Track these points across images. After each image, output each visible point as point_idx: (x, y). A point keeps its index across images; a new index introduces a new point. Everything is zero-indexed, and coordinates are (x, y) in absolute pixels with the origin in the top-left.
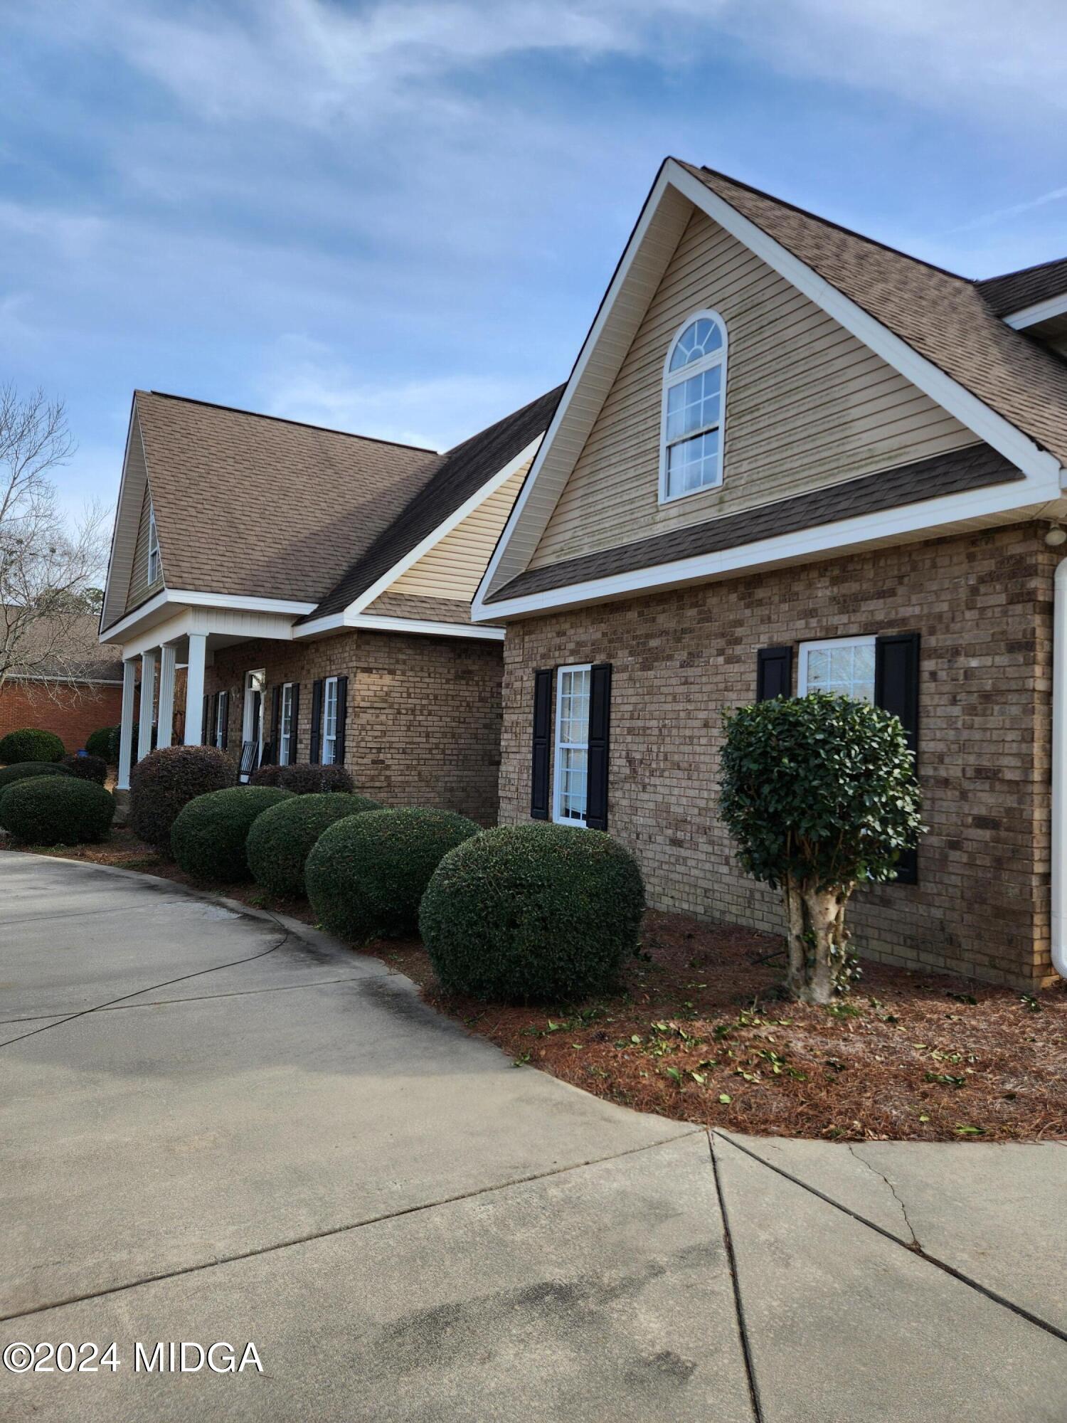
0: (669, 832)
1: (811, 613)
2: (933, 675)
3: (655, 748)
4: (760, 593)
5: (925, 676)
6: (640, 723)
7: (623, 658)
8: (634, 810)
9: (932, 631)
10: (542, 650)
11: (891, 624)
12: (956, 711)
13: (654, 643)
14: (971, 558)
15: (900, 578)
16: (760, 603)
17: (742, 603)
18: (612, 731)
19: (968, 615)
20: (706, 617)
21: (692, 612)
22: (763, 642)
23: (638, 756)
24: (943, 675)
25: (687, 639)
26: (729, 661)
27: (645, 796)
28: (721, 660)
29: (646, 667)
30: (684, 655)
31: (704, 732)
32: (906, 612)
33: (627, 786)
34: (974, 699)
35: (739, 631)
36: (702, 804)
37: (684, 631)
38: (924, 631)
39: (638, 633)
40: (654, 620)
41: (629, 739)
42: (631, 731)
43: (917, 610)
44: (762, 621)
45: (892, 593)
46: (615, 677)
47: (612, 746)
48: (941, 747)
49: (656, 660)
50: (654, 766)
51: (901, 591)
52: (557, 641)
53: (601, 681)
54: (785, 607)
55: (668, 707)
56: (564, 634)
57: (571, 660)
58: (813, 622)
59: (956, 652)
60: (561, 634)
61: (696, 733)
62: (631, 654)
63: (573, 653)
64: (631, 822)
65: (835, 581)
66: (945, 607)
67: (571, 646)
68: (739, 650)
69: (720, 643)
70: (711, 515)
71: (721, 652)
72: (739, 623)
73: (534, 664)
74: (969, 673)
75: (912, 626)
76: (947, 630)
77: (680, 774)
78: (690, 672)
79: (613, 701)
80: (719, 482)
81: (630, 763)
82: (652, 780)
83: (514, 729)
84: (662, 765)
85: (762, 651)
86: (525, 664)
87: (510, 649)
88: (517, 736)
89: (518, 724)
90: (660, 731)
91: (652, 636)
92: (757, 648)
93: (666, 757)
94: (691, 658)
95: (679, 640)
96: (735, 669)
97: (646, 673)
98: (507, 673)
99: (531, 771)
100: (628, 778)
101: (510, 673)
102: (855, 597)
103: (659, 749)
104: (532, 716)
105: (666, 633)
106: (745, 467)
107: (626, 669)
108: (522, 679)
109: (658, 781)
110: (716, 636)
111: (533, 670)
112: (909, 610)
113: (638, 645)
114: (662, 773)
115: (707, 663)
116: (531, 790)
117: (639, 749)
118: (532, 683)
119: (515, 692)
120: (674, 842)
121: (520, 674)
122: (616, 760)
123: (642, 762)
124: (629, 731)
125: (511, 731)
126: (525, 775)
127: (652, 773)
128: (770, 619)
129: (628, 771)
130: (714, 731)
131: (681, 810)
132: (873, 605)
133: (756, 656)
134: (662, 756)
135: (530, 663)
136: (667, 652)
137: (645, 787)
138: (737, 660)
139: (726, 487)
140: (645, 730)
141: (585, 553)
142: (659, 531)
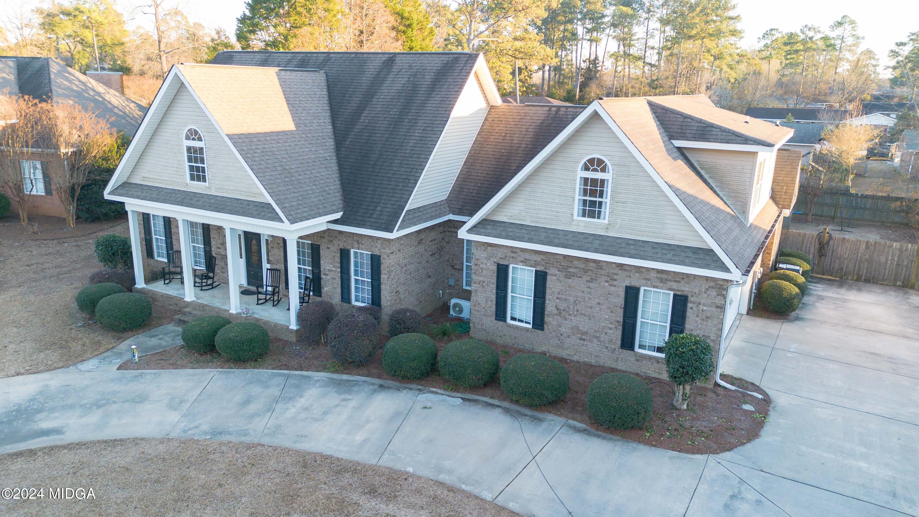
0: (579, 336)
1: (649, 280)
2: (691, 308)
3: (572, 307)
5: (689, 308)
6: (563, 297)
7: (551, 271)
8: (560, 326)
9: (692, 296)
10: (500, 255)
11: (678, 290)
12: (698, 319)
13: (571, 270)
15: (683, 279)
17: (618, 268)
18: (547, 296)
19: (704, 295)
22: (627, 283)
23: (562, 308)
24: (695, 309)
25: (590, 273)
26: (611, 285)
27: (566, 322)
28: (607, 284)
29: (566, 277)
30: (589, 278)
31: (597, 306)
32: (684, 289)
33: (556, 317)
34: (704, 317)
35: (615, 277)
36: (596, 329)
37: (589, 270)
38: (689, 295)
39: (563, 264)
40: (572, 262)
41: (558, 301)
43: (688, 289)
44: (627, 276)
45: (680, 282)
46: (549, 277)
47: (547, 302)
48: (692, 327)
49: (574, 276)
50: (571, 312)
51: (682, 282)
52: (512, 255)
53: (541, 276)
54: (638, 275)
55: (580, 294)
56: (516, 253)
57: (520, 264)
58: (649, 282)
59: (700, 304)
60: (514, 252)
61: (593, 306)
62: (558, 270)
63: (522, 262)
64: (558, 330)
65: (659, 273)
66: (697, 291)
67: (522, 259)
68: (615, 283)
69: (608, 279)
70: (602, 232)
71: (607, 282)
72: (617, 274)
73: (495, 260)
74: (703, 310)
75: (686, 293)
76: (697, 297)
77: (585, 318)
78: (591, 284)
79: (547, 285)
80: (606, 221)
81: (558, 309)
82: (570, 317)
83: (481, 284)
84: (575, 313)
85: (626, 287)
86: (488, 258)
87: (477, 249)
88: (483, 287)
89: (484, 282)
90: (575, 301)
91: (571, 267)
92: (624, 285)
93: (577, 311)
94: (592, 280)
95: (585, 272)
96: (614, 288)
97: (567, 280)
98: (475, 259)
99: (494, 302)
100: (556, 314)
101: (478, 259)
102: (666, 279)
103: (574, 307)
104: (494, 281)
105: (579, 268)
106: (619, 221)
107: (555, 275)
108: (486, 264)
109: (573, 318)
110: (605, 276)
111: (495, 262)
112: (685, 288)
113: (563, 268)
114: (575, 316)
115: (600, 283)
116: (494, 309)
117: (563, 305)
118: (495, 268)
119: (482, 269)
120: (581, 339)
121: (485, 261)
122: (550, 307)
123: (564, 310)
124: (557, 298)
125: (479, 284)
126: (489, 303)
127: (570, 315)
128: (630, 277)
129: (556, 312)
130: (603, 307)
131: (585, 330)
132: (672, 283)
133: (624, 288)
134: (575, 310)
135: (492, 259)
136: (579, 275)
137: (566, 319)
138: (615, 286)
139: (609, 224)
140: (566, 299)
141: (527, 223)
142: (573, 229)
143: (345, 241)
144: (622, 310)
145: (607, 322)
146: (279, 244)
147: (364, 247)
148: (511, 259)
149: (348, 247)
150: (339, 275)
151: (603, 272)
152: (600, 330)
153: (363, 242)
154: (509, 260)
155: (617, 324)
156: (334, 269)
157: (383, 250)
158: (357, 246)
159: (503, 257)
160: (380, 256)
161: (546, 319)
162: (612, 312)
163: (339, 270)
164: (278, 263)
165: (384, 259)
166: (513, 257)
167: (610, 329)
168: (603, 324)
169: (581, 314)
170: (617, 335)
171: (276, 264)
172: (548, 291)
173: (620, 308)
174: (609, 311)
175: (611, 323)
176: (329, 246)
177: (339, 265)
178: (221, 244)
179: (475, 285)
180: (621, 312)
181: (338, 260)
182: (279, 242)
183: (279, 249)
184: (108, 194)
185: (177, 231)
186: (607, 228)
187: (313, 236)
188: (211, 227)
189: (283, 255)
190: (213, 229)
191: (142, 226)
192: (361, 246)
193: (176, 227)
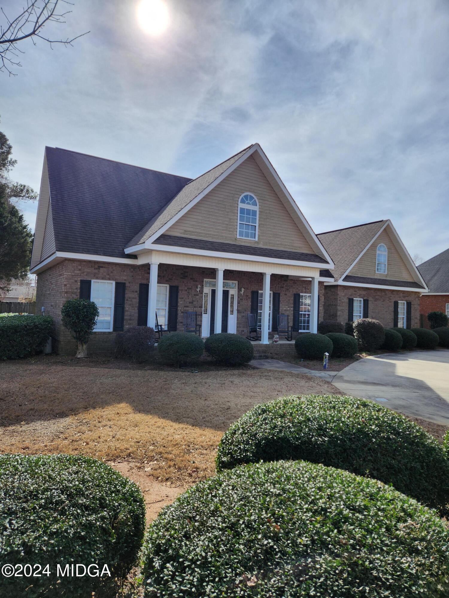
1: (400, 297)
2: (412, 307)
4: (394, 293)
7: (370, 299)
10: (350, 294)
11: (408, 301)
12: (414, 311)
13: (377, 297)
14: (415, 295)
15: (409, 295)
19: (415, 301)
20: (386, 295)
21: (384, 293)
25: (383, 297)
29: (375, 301)
30: (382, 300)
34: (416, 310)
35: (391, 298)
38: (411, 302)
39: (374, 294)
40: (377, 293)
42: (372, 312)
46: (369, 302)
47: (369, 315)
48: (412, 315)
49: (377, 300)
52: (354, 293)
53: (366, 302)
54: (397, 296)
55: (380, 308)
59: (414, 305)
60: (355, 291)
61: (384, 313)
62: (372, 298)
63: (359, 296)
65: (403, 294)
66: (413, 299)
67: (358, 294)
69: (388, 299)
70: (384, 278)
71: (388, 301)
72: (391, 297)
73: (348, 296)
74: (415, 307)
76: (413, 302)
78: (383, 303)
79: (368, 306)
80: (386, 273)
86: (344, 296)
87: (340, 292)
88: (343, 312)
89: (343, 309)
90: (378, 312)
92: (393, 301)
94: (384, 301)
95: (381, 297)
101: (340, 297)
102: (405, 296)
104: (347, 308)
106: (390, 272)
107: (371, 301)
111: (347, 298)
112: (410, 299)
113: (374, 297)
115: (386, 302)
117: (374, 316)
118: (347, 301)
119: (342, 302)
121: (343, 298)
125: (341, 311)
128: (395, 296)
130: (387, 313)
132: (407, 298)
135: (346, 296)
136: (379, 299)
138: (391, 302)
140: (375, 312)
141: (359, 276)
142: (376, 277)
143: (297, 289)
144: (393, 313)
146: (247, 296)
147: (309, 291)
149: (299, 292)
150: (292, 312)
152: (387, 324)
153: (309, 288)
154: (354, 296)
155: (392, 320)
156: (289, 309)
158: (305, 291)
162: (390, 315)
163: (292, 309)
164: (246, 311)
167: (390, 322)
168: (388, 321)
169: (380, 318)
170: (392, 325)
171: (244, 313)
172: (368, 309)
175: (390, 320)
176: (286, 293)
177: (293, 305)
178: (190, 303)
179: (339, 312)
181: (292, 302)
182: (247, 294)
183: (247, 300)
184: (152, 243)
185: (133, 296)
186: (386, 276)
187: (275, 287)
188: (180, 288)
189: (251, 304)
190: (182, 290)
191: (77, 295)
192: (307, 291)
193: (133, 292)
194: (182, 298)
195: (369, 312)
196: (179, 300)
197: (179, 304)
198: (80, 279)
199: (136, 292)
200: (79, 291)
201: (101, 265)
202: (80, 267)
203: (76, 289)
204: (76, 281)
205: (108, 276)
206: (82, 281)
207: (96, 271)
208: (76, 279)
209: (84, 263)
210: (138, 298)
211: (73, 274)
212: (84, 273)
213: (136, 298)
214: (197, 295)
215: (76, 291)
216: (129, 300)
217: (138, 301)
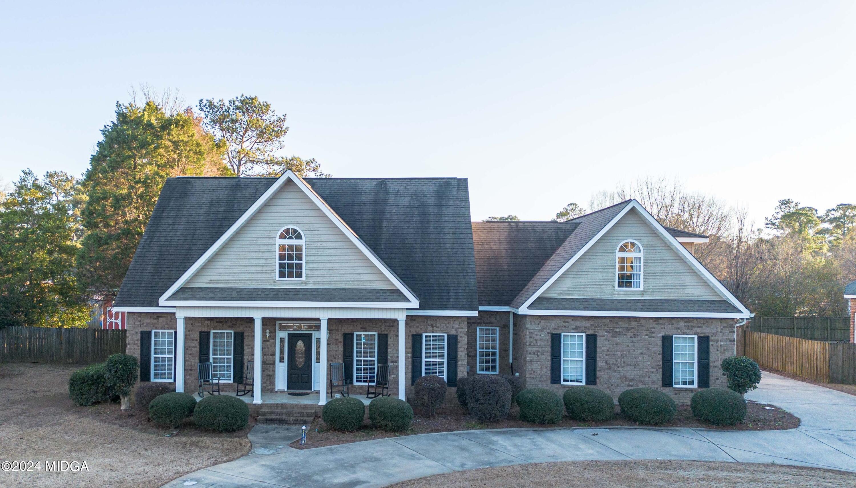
0: (627, 383)
1: (678, 328)
2: (712, 345)
3: (619, 360)
4: (661, 322)
5: (710, 345)
6: (612, 352)
7: (601, 333)
8: (610, 378)
9: (712, 336)
10: (553, 326)
11: (701, 333)
12: (718, 352)
13: (617, 330)
14: (721, 323)
15: (704, 324)
16: (660, 324)
18: (597, 355)
19: (720, 333)
20: (640, 326)
21: (634, 324)
22: (663, 333)
24: (715, 345)
25: (633, 330)
26: (650, 337)
27: (616, 374)
28: (647, 337)
29: (613, 336)
31: (641, 355)
33: (606, 371)
34: (722, 350)
36: (641, 375)
37: (632, 328)
38: (710, 336)
39: (609, 326)
40: (617, 323)
41: (607, 357)
43: (708, 331)
44: (662, 328)
45: (701, 327)
46: (600, 338)
47: (598, 359)
48: (714, 360)
49: (619, 335)
50: (619, 365)
51: (704, 327)
52: (562, 324)
53: (592, 339)
54: (670, 326)
55: (625, 349)
56: (567, 322)
57: (572, 331)
58: (679, 331)
59: (718, 341)
61: (637, 356)
62: (606, 332)
63: (573, 329)
64: (609, 381)
65: (685, 322)
66: (715, 331)
67: (573, 327)
68: (653, 335)
69: (648, 332)
70: (639, 297)
71: (647, 335)
72: (654, 328)
73: (549, 331)
74: (721, 345)
75: (707, 335)
76: (716, 336)
77: (632, 367)
78: (634, 339)
79: (597, 345)
80: (641, 288)
81: (607, 364)
82: (618, 369)
83: (536, 353)
84: (623, 365)
85: (662, 336)
86: (542, 330)
87: (531, 324)
88: (538, 356)
89: (538, 351)
90: (622, 355)
91: (616, 328)
92: (661, 335)
93: (624, 362)
94: (635, 336)
95: (629, 330)
96: (652, 339)
97: (614, 338)
98: (530, 333)
99: (549, 368)
100: (606, 369)
101: (532, 333)
102: (692, 327)
103: (621, 361)
104: (549, 349)
105: (623, 328)
106: (651, 287)
107: (603, 336)
108: (540, 335)
109: (621, 369)
110: (645, 330)
111: (548, 333)
112: (706, 331)
113: (610, 330)
114: (623, 367)
115: (641, 337)
116: (550, 374)
117: (611, 361)
118: (549, 338)
119: (536, 340)
120: (629, 385)
121: (539, 334)
122: (600, 363)
123: (613, 364)
124: (607, 355)
125: (534, 354)
126: (544, 369)
127: (618, 367)
128: (665, 328)
129: (606, 367)
130: (645, 356)
131: (632, 377)
132: (696, 329)
133: (661, 338)
134: (622, 362)
135: (545, 330)
136: (624, 333)
137: (615, 371)
138: (653, 337)
139: (644, 291)
140: (614, 355)
141: (576, 297)
142: (616, 297)
143: (417, 327)
144: (661, 355)
145: (649, 367)
146: (337, 339)
147: (439, 329)
148: (564, 328)
149: (420, 332)
150: (410, 359)
151: (643, 328)
152: (644, 375)
153: (438, 325)
154: (561, 329)
155: (657, 367)
157: (460, 330)
158: (431, 329)
159: (556, 327)
160: (456, 336)
161: (598, 374)
162: (653, 359)
163: (409, 355)
164: (335, 358)
165: (461, 337)
166: (565, 327)
167: (653, 372)
168: (646, 370)
169: (628, 365)
170: (658, 376)
171: (332, 361)
172: (598, 350)
173: (659, 354)
174: (651, 358)
175: (653, 368)
177: (410, 350)
179: (529, 356)
180: (659, 357)
181: (409, 345)
182: (337, 337)
183: (336, 344)
184: (166, 300)
185: (193, 345)
186: (643, 293)
187: (380, 326)
188: (245, 334)
189: (342, 349)
190: (248, 336)
191: (138, 346)
192: (435, 329)
193: (193, 340)
194: (249, 345)
195: (598, 355)
196: (245, 348)
197: (245, 352)
198: (140, 330)
199: (197, 340)
200: (139, 342)
201: (160, 315)
202: (140, 319)
203: (137, 340)
204: (137, 333)
205: (166, 326)
206: (142, 333)
207: (155, 321)
208: (137, 330)
209: (144, 314)
210: (198, 347)
211: (134, 326)
212: (143, 324)
213: (196, 347)
214: (268, 341)
215: (137, 342)
216: (190, 349)
217: (198, 350)
